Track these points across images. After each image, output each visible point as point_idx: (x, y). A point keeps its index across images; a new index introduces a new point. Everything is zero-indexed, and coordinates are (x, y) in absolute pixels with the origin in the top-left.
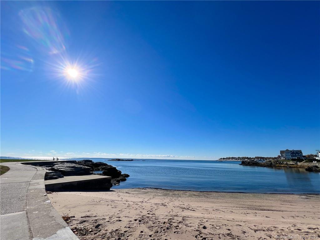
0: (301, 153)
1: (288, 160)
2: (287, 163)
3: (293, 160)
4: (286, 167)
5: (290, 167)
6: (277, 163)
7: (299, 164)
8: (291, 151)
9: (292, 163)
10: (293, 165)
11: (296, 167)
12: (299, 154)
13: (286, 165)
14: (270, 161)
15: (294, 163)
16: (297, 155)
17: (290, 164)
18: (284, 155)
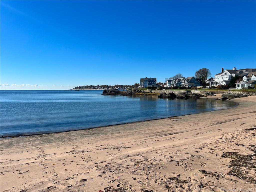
0: (156, 81)
1: (145, 88)
2: (144, 91)
3: (149, 88)
4: (144, 95)
5: (147, 95)
6: (136, 92)
7: (153, 91)
8: (149, 79)
9: (148, 91)
10: (148, 92)
11: (151, 95)
12: (154, 83)
13: (143, 93)
14: (131, 90)
15: (149, 91)
16: (152, 83)
17: (147, 92)
18: (143, 83)
